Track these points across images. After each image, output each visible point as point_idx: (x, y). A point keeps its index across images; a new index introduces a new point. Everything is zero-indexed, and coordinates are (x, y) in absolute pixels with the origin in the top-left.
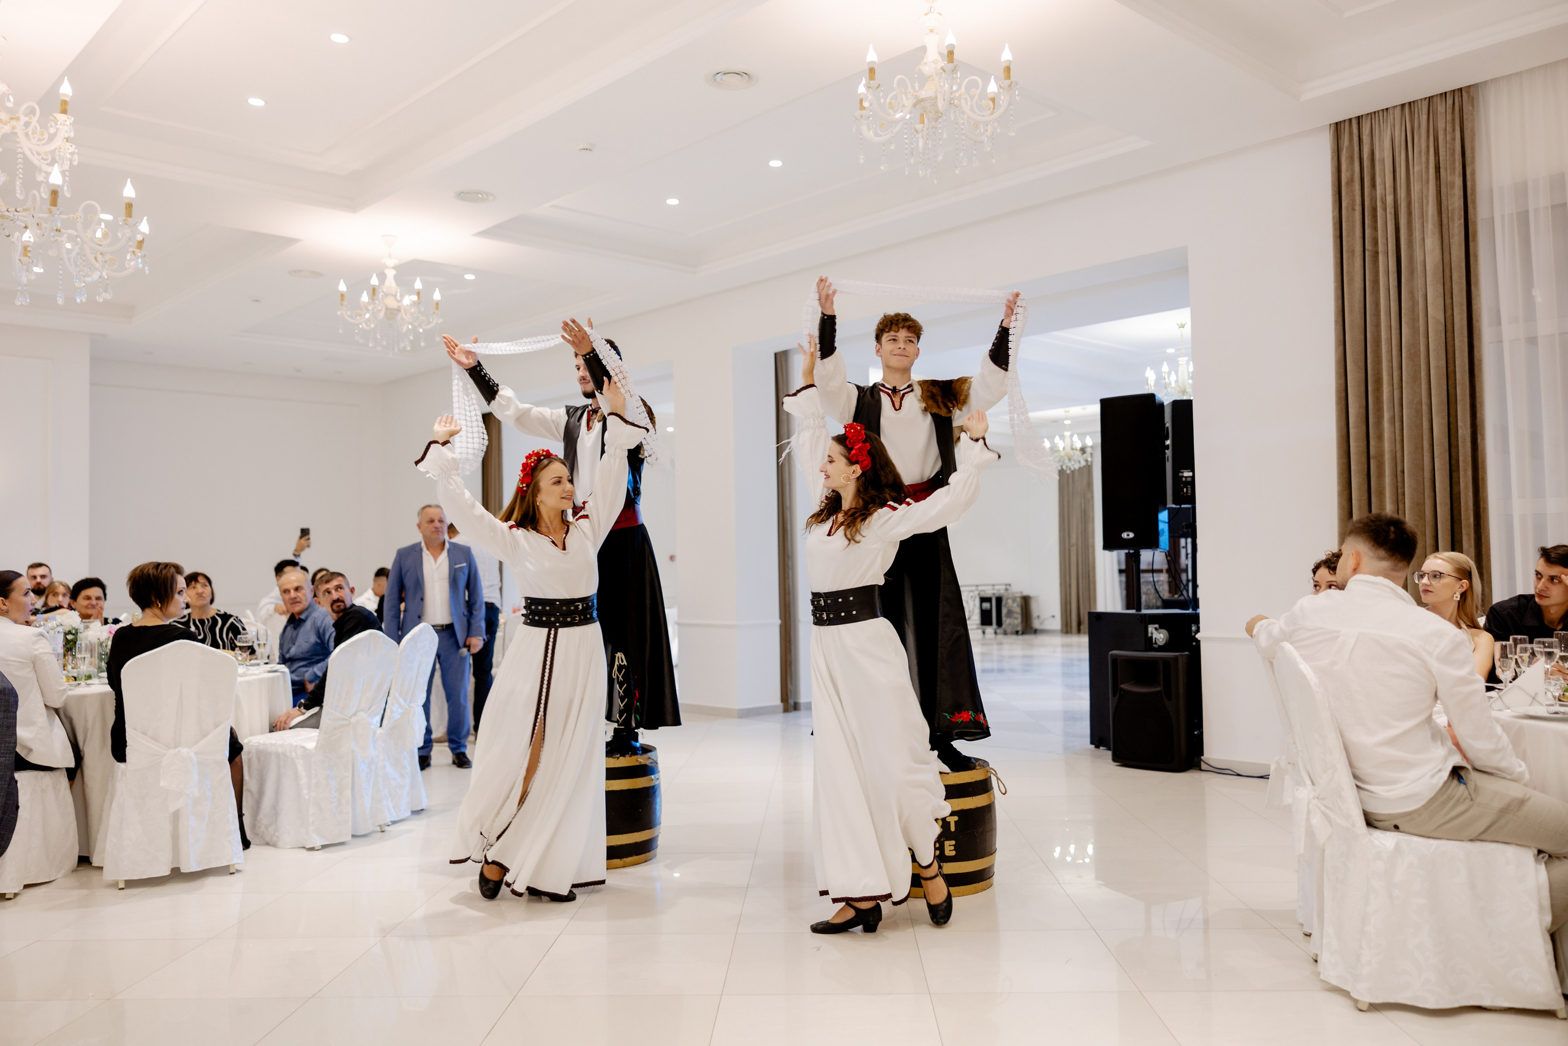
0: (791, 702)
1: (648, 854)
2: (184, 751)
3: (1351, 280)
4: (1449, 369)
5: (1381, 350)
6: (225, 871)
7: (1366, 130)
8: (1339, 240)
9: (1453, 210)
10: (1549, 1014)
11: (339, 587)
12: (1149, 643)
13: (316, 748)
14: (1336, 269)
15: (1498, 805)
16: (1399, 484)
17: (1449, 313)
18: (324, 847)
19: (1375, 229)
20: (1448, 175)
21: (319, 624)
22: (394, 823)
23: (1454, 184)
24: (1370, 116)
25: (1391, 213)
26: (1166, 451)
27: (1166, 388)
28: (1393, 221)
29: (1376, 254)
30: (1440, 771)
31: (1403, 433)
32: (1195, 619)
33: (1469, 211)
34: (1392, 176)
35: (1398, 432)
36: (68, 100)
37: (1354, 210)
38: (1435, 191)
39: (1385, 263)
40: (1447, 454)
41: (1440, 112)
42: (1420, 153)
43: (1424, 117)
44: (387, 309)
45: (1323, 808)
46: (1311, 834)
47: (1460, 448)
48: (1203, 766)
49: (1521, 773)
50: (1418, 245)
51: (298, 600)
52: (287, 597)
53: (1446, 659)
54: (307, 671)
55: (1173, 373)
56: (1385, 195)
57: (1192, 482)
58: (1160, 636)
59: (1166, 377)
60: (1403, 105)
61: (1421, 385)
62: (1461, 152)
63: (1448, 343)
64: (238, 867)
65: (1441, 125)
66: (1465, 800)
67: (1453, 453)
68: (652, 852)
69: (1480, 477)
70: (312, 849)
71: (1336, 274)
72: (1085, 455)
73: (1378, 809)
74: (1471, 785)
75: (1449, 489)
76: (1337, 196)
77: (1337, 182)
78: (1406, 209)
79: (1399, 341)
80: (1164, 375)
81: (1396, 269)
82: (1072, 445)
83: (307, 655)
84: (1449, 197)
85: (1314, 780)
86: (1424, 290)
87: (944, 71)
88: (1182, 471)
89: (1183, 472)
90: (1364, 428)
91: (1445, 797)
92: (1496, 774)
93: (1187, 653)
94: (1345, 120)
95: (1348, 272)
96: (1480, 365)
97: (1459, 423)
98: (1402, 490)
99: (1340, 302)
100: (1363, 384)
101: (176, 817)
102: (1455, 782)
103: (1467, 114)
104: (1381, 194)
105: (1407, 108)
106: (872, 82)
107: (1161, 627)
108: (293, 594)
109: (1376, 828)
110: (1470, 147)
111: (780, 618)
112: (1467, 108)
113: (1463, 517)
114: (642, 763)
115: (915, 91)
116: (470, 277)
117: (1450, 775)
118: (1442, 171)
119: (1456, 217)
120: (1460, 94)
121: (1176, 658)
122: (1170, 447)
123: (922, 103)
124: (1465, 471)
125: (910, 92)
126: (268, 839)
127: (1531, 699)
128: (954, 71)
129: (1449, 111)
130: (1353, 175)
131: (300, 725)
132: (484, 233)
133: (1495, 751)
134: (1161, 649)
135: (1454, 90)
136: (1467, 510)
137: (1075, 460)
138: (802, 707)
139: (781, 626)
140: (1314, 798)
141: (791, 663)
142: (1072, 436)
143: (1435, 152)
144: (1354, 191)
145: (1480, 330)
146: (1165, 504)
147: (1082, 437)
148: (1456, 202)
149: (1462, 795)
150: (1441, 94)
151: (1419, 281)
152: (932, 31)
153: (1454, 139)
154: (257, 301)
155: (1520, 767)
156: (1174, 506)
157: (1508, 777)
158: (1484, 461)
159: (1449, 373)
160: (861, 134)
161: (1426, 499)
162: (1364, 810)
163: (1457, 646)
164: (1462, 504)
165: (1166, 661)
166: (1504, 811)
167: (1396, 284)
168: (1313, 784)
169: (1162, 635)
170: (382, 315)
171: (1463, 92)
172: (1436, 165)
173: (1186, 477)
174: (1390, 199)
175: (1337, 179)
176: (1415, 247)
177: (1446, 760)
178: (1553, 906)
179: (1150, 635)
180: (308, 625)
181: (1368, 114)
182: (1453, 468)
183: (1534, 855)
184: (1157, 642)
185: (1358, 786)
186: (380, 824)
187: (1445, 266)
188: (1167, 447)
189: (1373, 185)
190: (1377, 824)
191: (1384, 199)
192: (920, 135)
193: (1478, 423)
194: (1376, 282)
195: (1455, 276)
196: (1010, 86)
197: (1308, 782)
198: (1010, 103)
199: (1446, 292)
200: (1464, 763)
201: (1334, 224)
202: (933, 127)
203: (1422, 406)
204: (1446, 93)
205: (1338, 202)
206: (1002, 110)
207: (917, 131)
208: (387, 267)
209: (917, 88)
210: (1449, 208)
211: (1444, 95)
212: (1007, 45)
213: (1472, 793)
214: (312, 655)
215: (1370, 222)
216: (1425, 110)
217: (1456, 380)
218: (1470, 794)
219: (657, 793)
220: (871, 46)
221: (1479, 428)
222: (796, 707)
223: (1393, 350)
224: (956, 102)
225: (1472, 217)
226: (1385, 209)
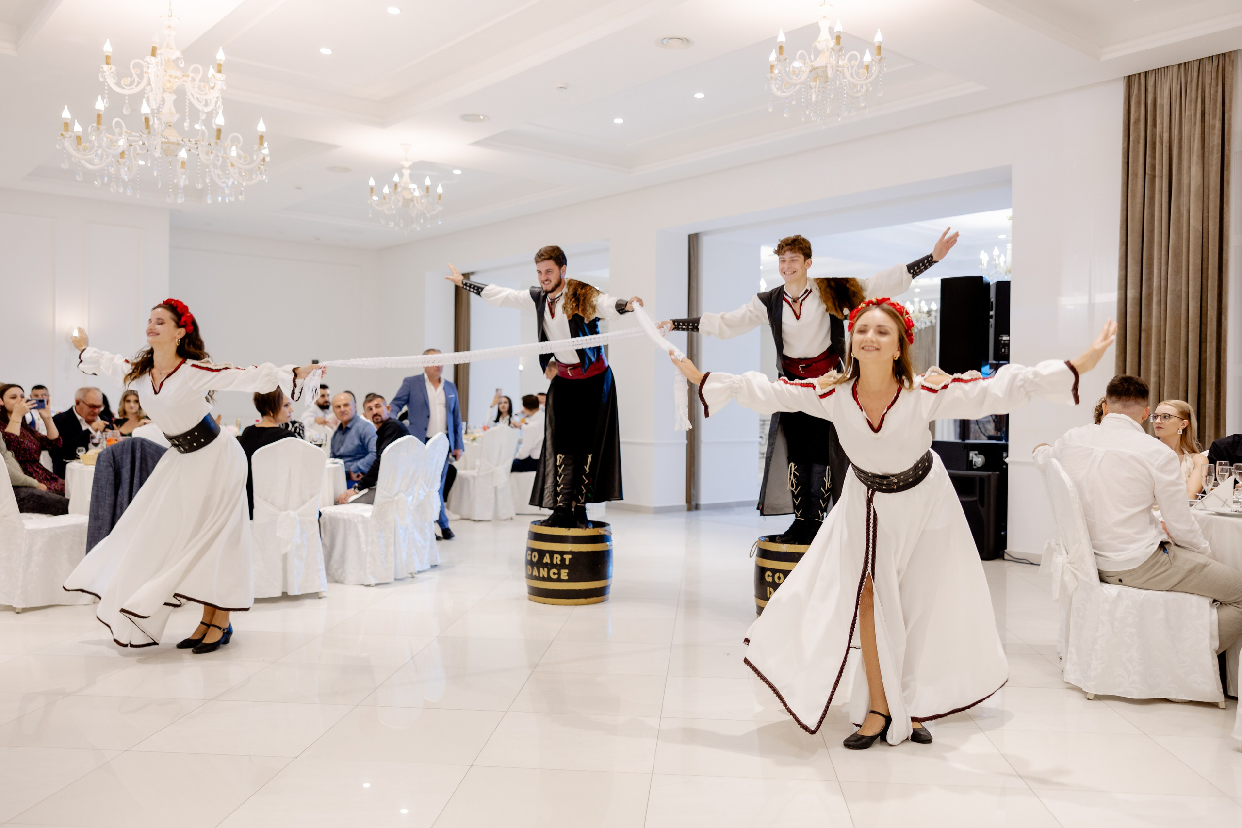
0: (694, 503)
1: (603, 597)
2: (292, 513)
3: (1134, 196)
4: (1204, 266)
5: (1154, 249)
6: (316, 596)
7: (1151, 82)
8: (1126, 166)
9: (1213, 146)
10: (1213, 705)
11: (377, 406)
12: (970, 465)
13: (371, 516)
14: (1123, 187)
15: (1187, 567)
16: (1162, 351)
17: (1205, 224)
18: (377, 585)
19: (1154, 157)
20: (1211, 119)
21: (361, 431)
22: (419, 572)
23: (1215, 126)
24: (1154, 72)
25: (1166, 146)
26: (990, 320)
27: (995, 267)
28: (1168, 153)
29: (1153, 177)
30: (1152, 544)
31: (1166, 313)
32: (1005, 448)
33: (1225, 147)
34: (1169, 118)
35: (1163, 312)
36: (222, 63)
37: (1138, 142)
38: (1200, 131)
39: (1161, 184)
40: (1199, 329)
41: (1208, 71)
42: (1191, 101)
43: (1195, 74)
44: (404, 199)
45: (1072, 569)
46: (1063, 587)
47: (1208, 325)
48: (1006, 557)
49: (1205, 548)
50: (1185, 172)
51: (346, 413)
52: (338, 410)
53: (1162, 469)
54: (351, 465)
55: (1002, 255)
56: (1163, 133)
57: (1007, 345)
58: (978, 460)
59: (997, 259)
60: (1180, 65)
61: (1182, 277)
62: (1221, 102)
63: (1204, 246)
64: (324, 594)
65: (1207, 81)
66: (1166, 564)
67: (1203, 329)
68: (606, 596)
69: (1222, 347)
70: (369, 586)
71: (1123, 191)
72: (930, 318)
73: (1107, 568)
74: (1171, 554)
75: (1198, 355)
76: (1127, 131)
77: (1127, 122)
78: (1178, 144)
79: (1167, 244)
80: (994, 257)
81: (1168, 189)
82: (920, 309)
83: (352, 454)
84: (1210, 136)
85: (1068, 551)
86: (1188, 206)
87: (833, 50)
88: (1001, 335)
89: (1002, 337)
90: (1138, 308)
91: (1154, 561)
92: (1187, 548)
93: (998, 473)
94: (1135, 75)
95: (1131, 190)
96: (1227, 264)
97: (1209, 307)
98: (1164, 356)
99: (1125, 212)
100: (1139, 275)
101: (285, 557)
102: (1162, 552)
103: (1228, 73)
104: (1160, 131)
105: (1183, 66)
106: (781, 56)
107: (979, 453)
108: (342, 409)
109: (1107, 582)
110: (1228, 99)
111: (687, 439)
112: (1228, 69)
113: (1207, 377)
114: (601, 534)
115: (811, 62)
116: (457, 172)
117: (1159, 546)
118: (1206, 115)
119: (1215, 152)
120: (1223, 58)
121: (989, 476)
122: (994, 317)
123: (816, 70)
124: (1211, 342)
125: (807, 63)
126: (337, 578)
127: (1223, 503)
128: (840, 50)
129: (1214, 70)
130: (1139, 116)
131: (355, 501)
132: (477, 143)
133: (1191, 531)
134: (979, 469)
135: (1219, 55)
136: (1210, 371)
137: (922, 322)
138: (701, 508)
139: (687, 445)
140: (1067, 563)
141: (694, 474)
142: (920, 301)
143: (1202, 101)
144: (1140, 128)
145: (1228, 237)
146: (987, 360)
147: (928, 303)
148: (1216, 140)
149: (1165, 560)
150: (1209, 57)
151: (1185, 199)
152: (825, 17)
153: (1217, 92)
154: (299, 188)
155: (1206, 544)
156: (994, 362)
157: (1197, 550)
158: (1226, 336)
159: (1203, 269)
160: (771, 90)
161: (1181, 362)
162: (1098, 569)
163: (1170, 461)
164: (1207, 367)
165: (981, 479)
166: (1191, 571)
167: (1168, 201)
168: (1068, 554)
169: (980, 460)
170: (400, 204)
171: (1226, 57)
172: (1202, 111)
173: (1005, 340)
174: (1166, 136)
175: (1127, 119)
176: (1183, 173)
177: (1156, 537)
178: (1220, 636)
179: (971, 459)
180: (353, 432)
181: (1153, 70)
182: (1203, 340)
183: (1210, 603)
184: (976, 464)
185: (1095, 554)
186: (411, 571)
187: (1205, 188)
188: (991, 317)
189: (1154, 125)
190: (1108, 579)
191: (1162, 136)
192: (813, 90)
193: (1223, 307)
194: (1152, 198)
195: (1212, 196)
196: (880, 60)
197: (1065, 553)
198: (880, 72)
199: (1205, 207)
200: (1170, 541)
201: (1123, 153)
202: (823, 88)
203: (1182, 293)
204: (1213, 56)
205: (1127, 136)
206: (874, 76)
207: (811, 88)
208: (404, 168)
209: (812, 59)
210: (1210, 145)
211: (1211, 58)
212: (879, 30)
213: (1171, 559)
214: (355, 454)
215: (1150, 153)
216: (1196, 69)
217: (1208, 274)
218: (1170, 560)
219: (611, 555)
220: (781, 29)
221: (1223, 311)
222: (697, 507)
223: (1162, 250)
224: (840, 69)
225: (1227, 152)
226: (1162, 143)
